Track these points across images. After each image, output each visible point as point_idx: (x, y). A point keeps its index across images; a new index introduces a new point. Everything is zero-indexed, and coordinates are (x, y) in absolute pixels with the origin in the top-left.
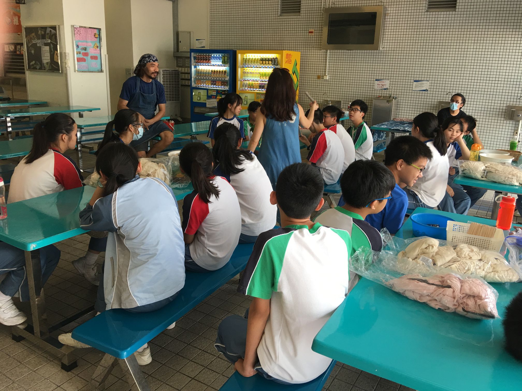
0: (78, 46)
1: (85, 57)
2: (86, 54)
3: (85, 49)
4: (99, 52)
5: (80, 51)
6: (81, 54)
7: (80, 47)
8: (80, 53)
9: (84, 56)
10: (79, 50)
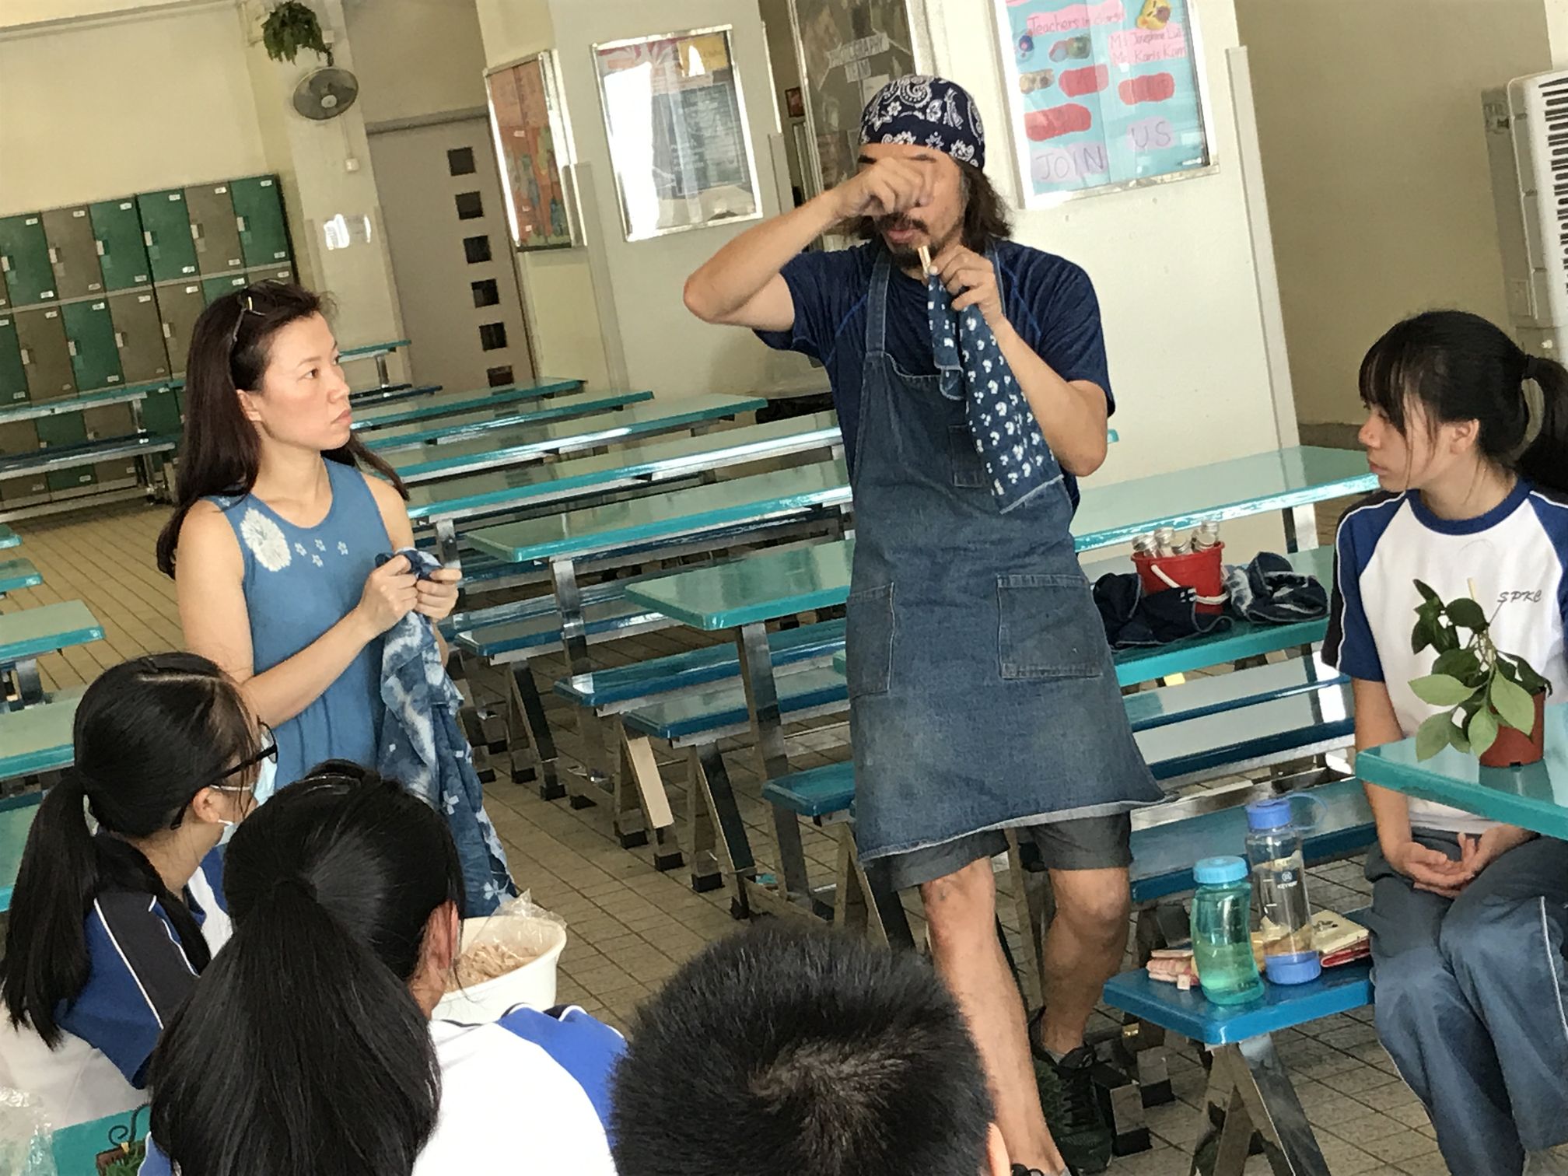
0: (1027, 42)
1: (1078, 100)
2: (1086, 81)
3: (1083, 47)
4: (1181, 42)
5: (1050, 64)
6: (1055, 87)
7: (1043, 45)
8: (1045, 82)
9: (1071, 94)
10: (1041, 58)
